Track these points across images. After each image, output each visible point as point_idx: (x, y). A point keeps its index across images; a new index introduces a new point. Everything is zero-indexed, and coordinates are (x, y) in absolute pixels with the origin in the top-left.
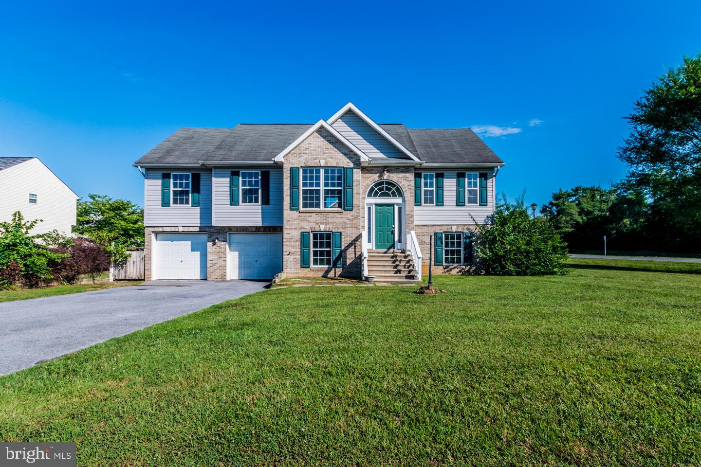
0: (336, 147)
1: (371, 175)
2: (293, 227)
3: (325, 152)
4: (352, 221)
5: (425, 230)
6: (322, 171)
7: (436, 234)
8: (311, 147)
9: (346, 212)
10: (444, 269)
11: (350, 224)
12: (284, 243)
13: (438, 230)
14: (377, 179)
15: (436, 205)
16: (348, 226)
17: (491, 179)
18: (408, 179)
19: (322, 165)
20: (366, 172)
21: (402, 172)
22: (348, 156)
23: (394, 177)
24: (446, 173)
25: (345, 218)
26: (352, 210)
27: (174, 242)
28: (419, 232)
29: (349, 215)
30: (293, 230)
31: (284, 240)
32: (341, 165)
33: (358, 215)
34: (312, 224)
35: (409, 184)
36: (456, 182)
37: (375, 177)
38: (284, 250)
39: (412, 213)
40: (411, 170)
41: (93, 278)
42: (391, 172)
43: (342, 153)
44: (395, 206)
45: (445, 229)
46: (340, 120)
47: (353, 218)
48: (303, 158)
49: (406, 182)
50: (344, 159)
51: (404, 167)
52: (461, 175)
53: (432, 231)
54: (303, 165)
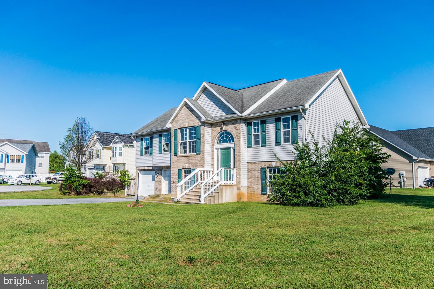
0: (193, 114)
1: (217, 128)
2: (175, 166)
3: (188, 117)
4: (200, 161)
5: (255, 166)
6: (188, 130)
7: (262, 168)
8: (182, 116)
9: (197, 156)
10: (268, 197)
11: (199, 163)
12: (172, 176)
13: (264, 165)
14: (220, 131)
15: (262, 146)
16: (198, 165)
17: (301, 120)
18: (236, 129)
19: (187, 126)
20: (215, 126)
21: (233, 124)
22: (198, 118)
23: (229, 128)
24: (268, 120)
25: (197, 159)
26: (200, 154)
27: (147, 175)
28: (251, 167)
29: (198, 157)
30: (175, 168)
31: (172, 174)
32: (195, 125)
33: (203, 157)
34: (183, 164)
35: (237, 132)
36: (274, 126)
37: (218, 129)
38: (171, 181)
39: (239, 153)
40: (238, 122)
41: (114, 193)
42: (227, 124)
43: (196, 117)
44: (231, 149)
45: (267, 165)
46: (203, 94)
47: (201, 159)
48: (179, 123)
49: (236, 131)
50: (196, 121)
51: (234, 120)
52: (278, 120)
53: (259, 166)
54: (179, 127)
